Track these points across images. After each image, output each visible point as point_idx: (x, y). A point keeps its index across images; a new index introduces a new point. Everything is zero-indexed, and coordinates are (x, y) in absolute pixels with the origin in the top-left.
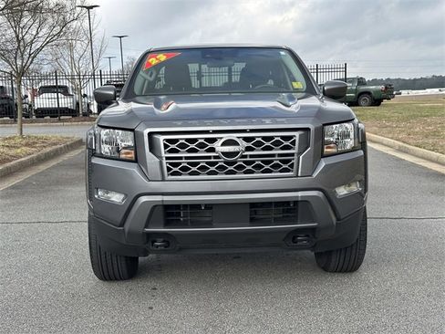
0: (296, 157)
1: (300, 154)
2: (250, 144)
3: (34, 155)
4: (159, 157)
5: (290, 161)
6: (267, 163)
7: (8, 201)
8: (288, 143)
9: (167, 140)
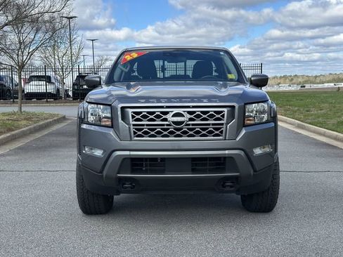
0: (224, 126)
1: (227, 123)
2: (192, 116)
3: (32, 126)
4: (129, 124)
5: (220, 128)
6: (204, 129)
7: (17, 157)
8: (219, 116)
9: (134, 113)
